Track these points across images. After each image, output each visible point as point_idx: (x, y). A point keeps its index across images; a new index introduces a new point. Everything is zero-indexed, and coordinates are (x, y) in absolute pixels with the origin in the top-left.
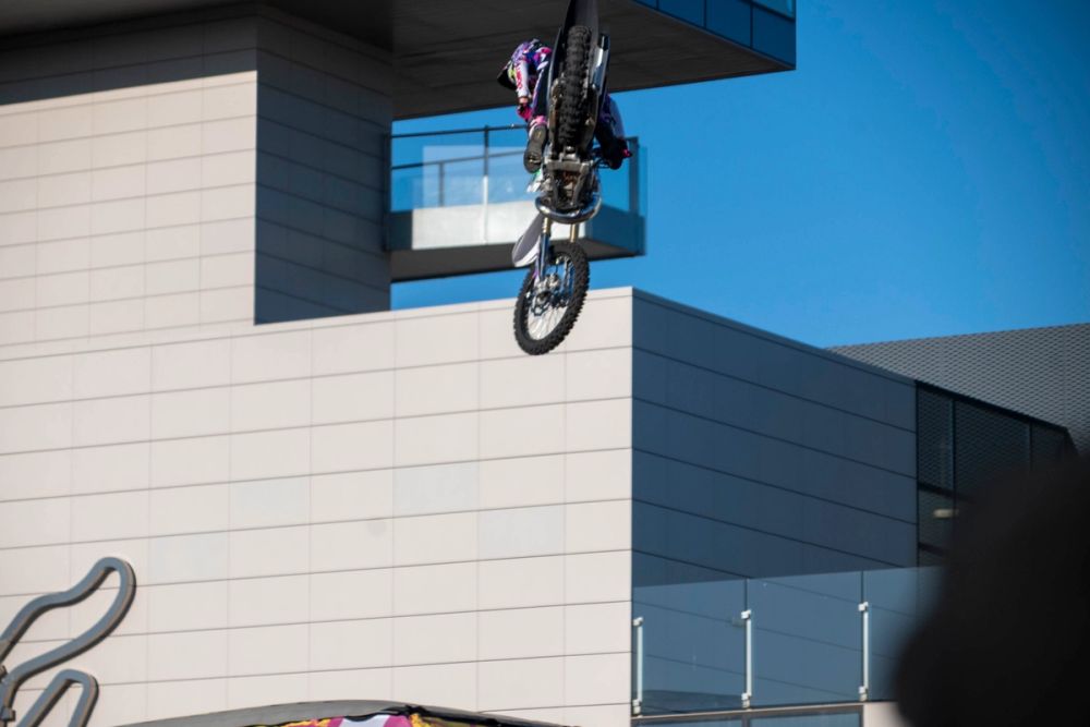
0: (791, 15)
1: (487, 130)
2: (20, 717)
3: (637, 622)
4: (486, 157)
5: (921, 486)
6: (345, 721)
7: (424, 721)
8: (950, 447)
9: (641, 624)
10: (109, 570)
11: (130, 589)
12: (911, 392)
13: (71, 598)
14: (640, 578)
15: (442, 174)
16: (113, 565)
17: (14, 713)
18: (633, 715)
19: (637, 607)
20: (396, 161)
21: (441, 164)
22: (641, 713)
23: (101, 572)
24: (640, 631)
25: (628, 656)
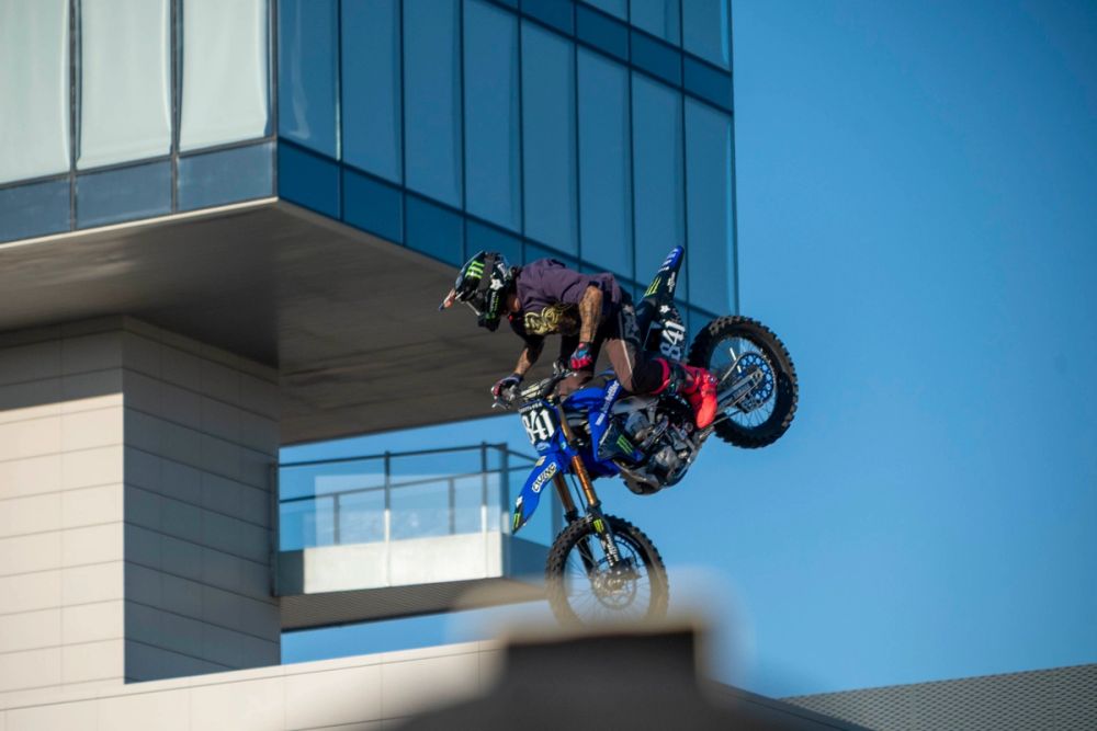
1: (388, 456)
4: (387, 487)
15: (337, 508)
20: (284, 493)
21: (336, 495)
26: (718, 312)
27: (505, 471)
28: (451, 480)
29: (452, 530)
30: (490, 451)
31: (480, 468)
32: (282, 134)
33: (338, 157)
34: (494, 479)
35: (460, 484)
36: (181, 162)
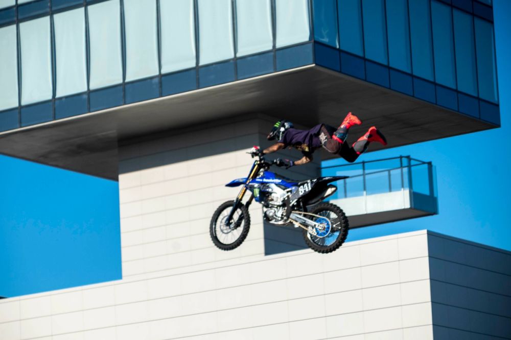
0: (497, 103)
1: (364, 163)
4: (364, 175)
15: (345, 184)
21: (344, 179)
26: (491, 100)
27: (409, 166)
28: (389, 171)
29: (390, 190)
30: (403, 159)
31: (399, 166)
32: (316, 39)
33: (338, 47)
34: (405, 170)
35: (392, 172)
36: (277, 52)
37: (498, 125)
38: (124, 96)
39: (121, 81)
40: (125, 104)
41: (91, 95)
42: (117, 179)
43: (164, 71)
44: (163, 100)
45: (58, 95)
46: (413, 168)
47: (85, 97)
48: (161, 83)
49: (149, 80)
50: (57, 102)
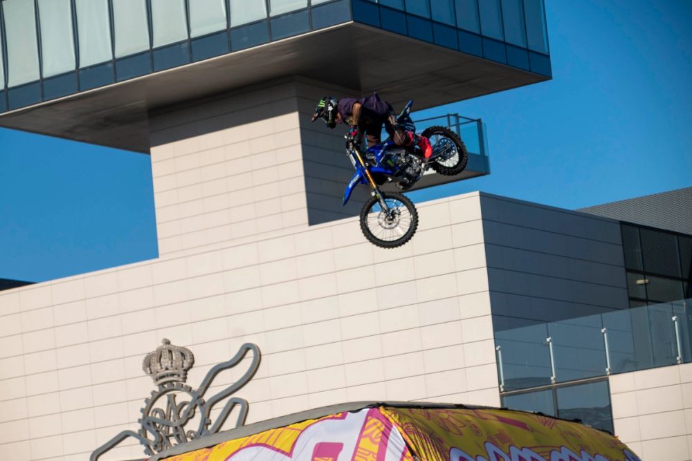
2: (213, 422)
3: (497, 348)
5: (628, 270)
6: (349, 413)
7: (386, 409)
8: (640, 251)
9: (500, 349)
10: (248, 349)
11: (259, 357)
12: (618, 226)
13: (231, 364)
14: (496, 328)
16: (249, 347)
17: (210, 420)
18: (500, 392)
19: (497, 341)
22: (504, 391)
23: (244, 351)
24: (500, 352)
25: (495, 365)
26: (541, 52)
27: (458, 125)
30: (451, 117)
33: (377, 1)
36: (313, 10)
37: (550, 78)
38: (153, 64)
39: (148, 48)
40: (154, 72)
41: (117, 63)
42: (148, 153)
43: (193, 35)
44: (194, 66)
45: (82, 65)
46: (461, 127)
47: (110, 65)
48: (190, 48)
49: (178, 46)
50: (81, 72)
